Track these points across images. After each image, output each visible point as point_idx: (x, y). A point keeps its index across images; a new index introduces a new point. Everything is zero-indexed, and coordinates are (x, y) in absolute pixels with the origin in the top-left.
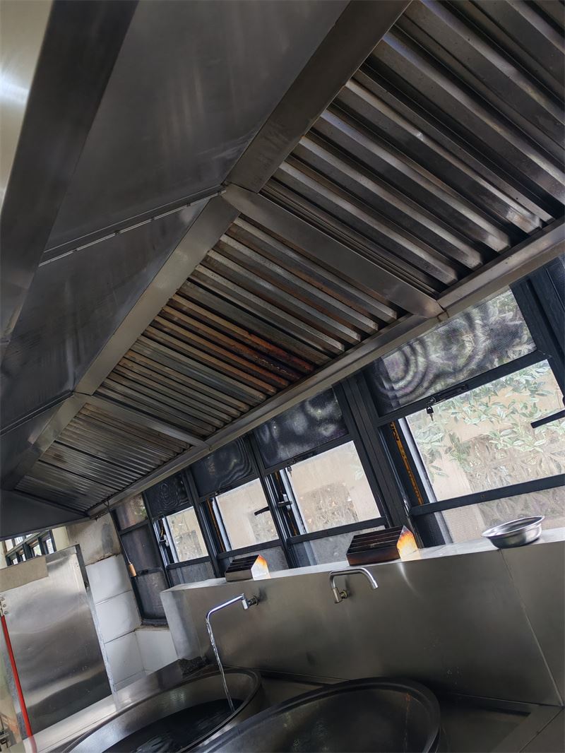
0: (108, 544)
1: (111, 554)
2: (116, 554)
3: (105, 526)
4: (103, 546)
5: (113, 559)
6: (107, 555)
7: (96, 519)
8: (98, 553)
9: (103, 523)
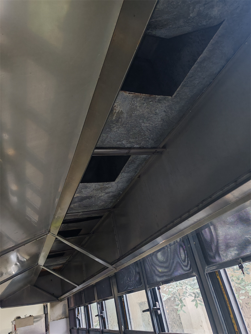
0: (64, 313)
1: (64, 317)
2: (66, 318)
3: (64, 305)
4: (62, 313)
5: (65, 319)
6: (63, 317)
7: (61, 301)
8: (60, 316)
9: (64, 303)
